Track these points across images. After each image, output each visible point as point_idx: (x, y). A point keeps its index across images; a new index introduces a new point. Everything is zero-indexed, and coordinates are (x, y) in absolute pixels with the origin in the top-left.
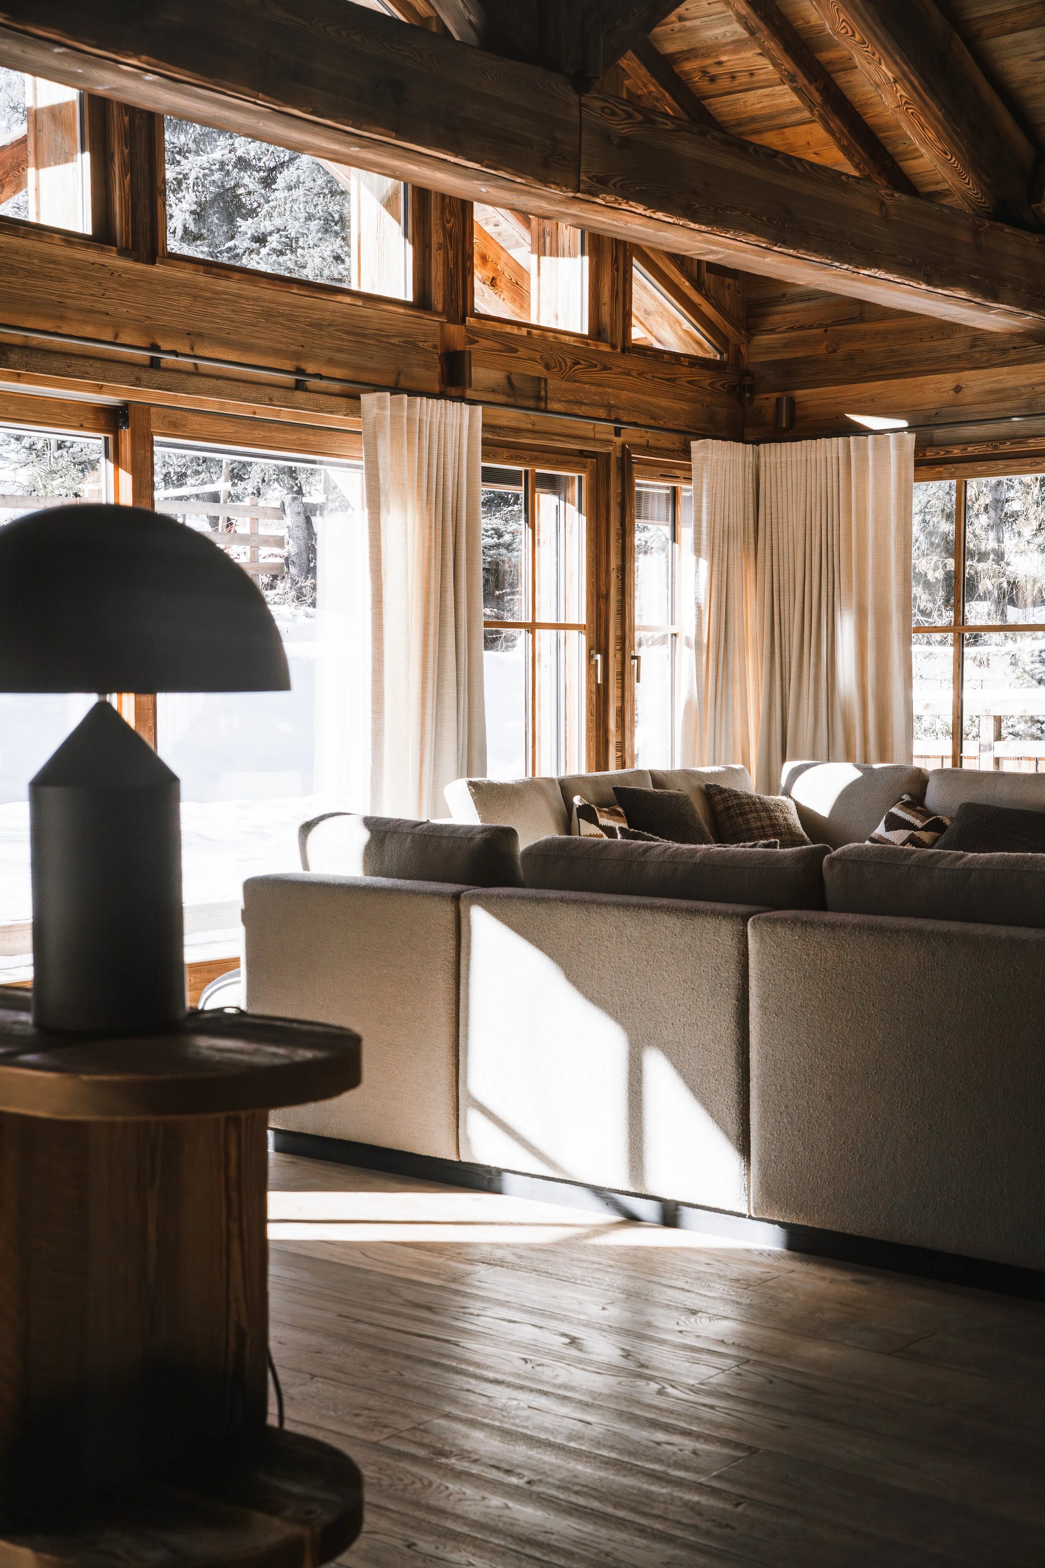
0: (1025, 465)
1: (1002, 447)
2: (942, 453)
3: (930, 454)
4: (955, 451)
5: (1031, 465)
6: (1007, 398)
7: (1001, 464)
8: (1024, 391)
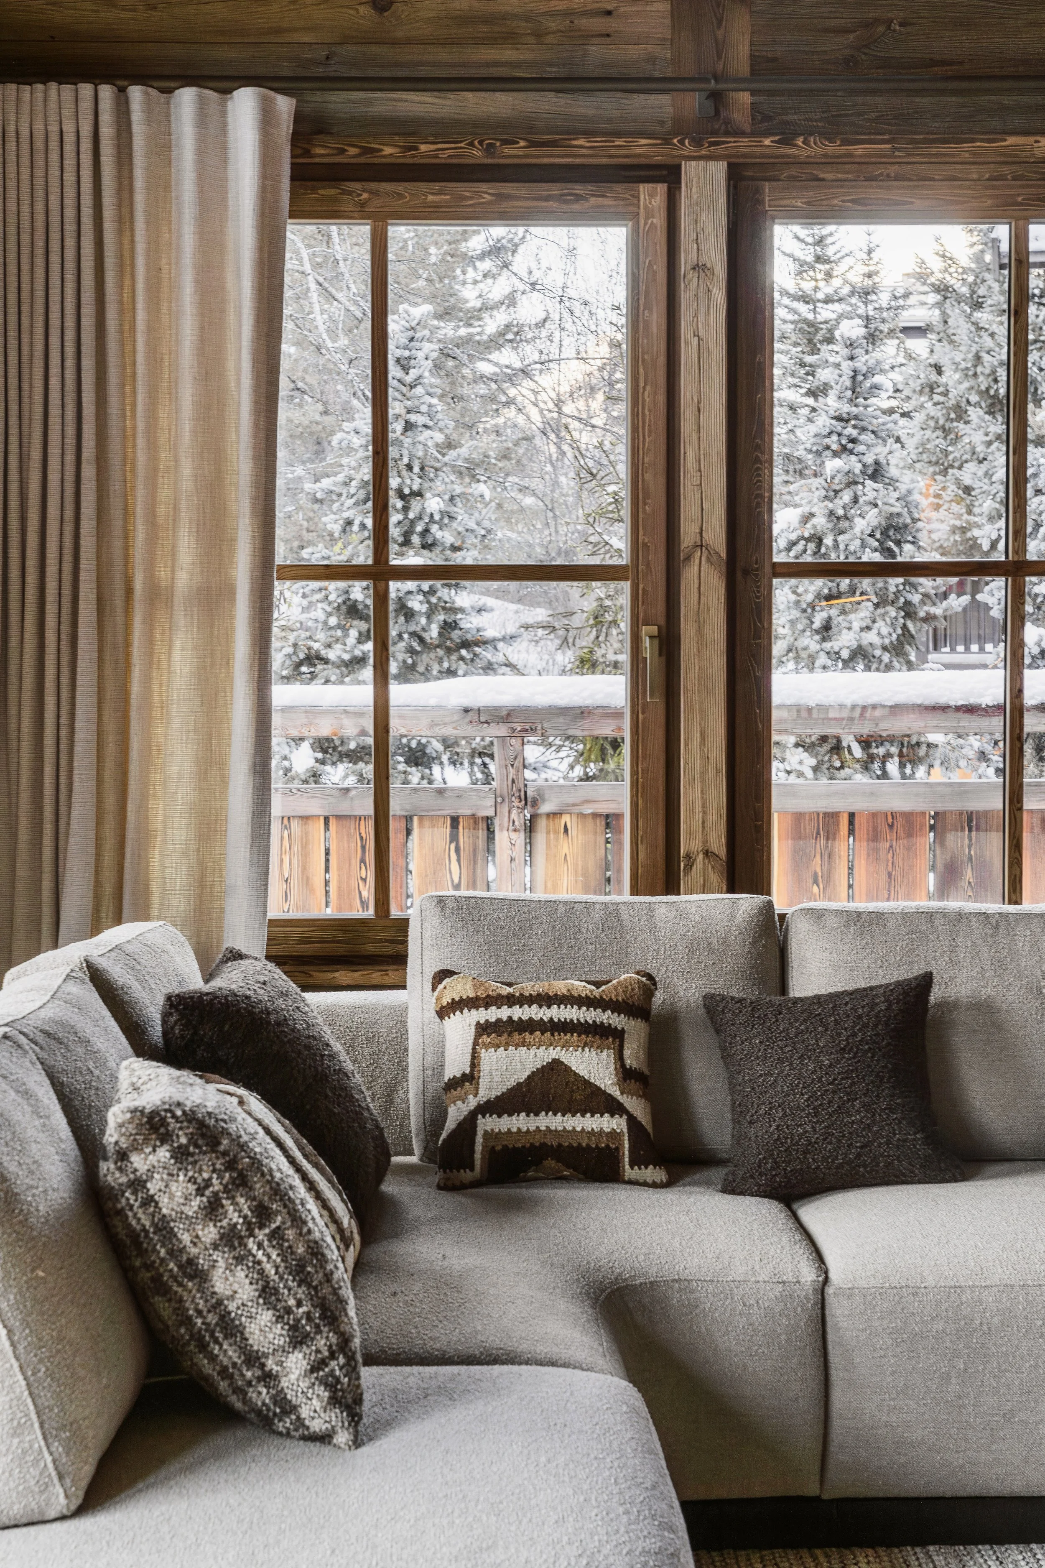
0: (547, 199)
1: (507, 150)
2: (352, 151)
3: (321, 152)
4: (388, 150)
5: (560, 198)
6: (510, 38)
7: (487, 191)
8: (553, 25)
